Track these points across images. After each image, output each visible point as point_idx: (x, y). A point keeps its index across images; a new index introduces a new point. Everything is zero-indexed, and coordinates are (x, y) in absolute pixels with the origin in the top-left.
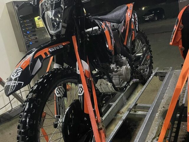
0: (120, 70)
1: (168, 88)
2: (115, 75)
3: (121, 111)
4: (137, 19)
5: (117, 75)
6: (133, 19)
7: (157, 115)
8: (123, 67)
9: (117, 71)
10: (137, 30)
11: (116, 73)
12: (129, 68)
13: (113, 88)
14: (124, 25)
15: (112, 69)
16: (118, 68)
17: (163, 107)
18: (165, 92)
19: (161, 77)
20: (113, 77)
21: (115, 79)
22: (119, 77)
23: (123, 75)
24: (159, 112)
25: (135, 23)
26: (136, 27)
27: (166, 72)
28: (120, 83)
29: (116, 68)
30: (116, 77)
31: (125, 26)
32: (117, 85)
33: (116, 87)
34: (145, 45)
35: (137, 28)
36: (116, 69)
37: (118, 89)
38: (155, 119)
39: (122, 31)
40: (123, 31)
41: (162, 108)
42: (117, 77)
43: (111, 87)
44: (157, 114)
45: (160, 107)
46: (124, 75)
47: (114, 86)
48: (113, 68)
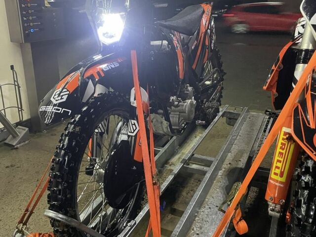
0: (183, 105)
1: (238, 137)
2: (175, 111)
3: (170, 161)
4: (214, 32)
5: (178, 111)
6: (209, 31)
7: (220, 174)
8: (187, 101)
9: (177, 106)
10: (212, 48)
11: (176, 109)
12: (194, 103)
13: (169, 129)
14: (197, 39)
15: (171, 101)
16: (179, 102)
17: (230, 164)
18: (234, 143)
19: (230, 119)
20: (172, 113)
21: (173, 117)
22: (179, 115)
23: (185, 113)
24: (223, 169)
25: (211, 36)
26: (211, 42)
27: (238, 114)
28: (179, 123)
29: (177, 101)
30: (175, 113)
31: (197, 41)
32: (174, 126)
33: (173, 127)
34: (216, 70)
35: (212, 45)
36: (176, 103)
37: (175, 131)
38: (217, 179)
39: (193, 48)
40: (195, 48)
41: (227, 165)
42: (177, 115)
43: (167, 127)
44: (220, 171)
45: (225, 163)
46: (187, 112)
47: (170, 126)
48: (173, 100)
